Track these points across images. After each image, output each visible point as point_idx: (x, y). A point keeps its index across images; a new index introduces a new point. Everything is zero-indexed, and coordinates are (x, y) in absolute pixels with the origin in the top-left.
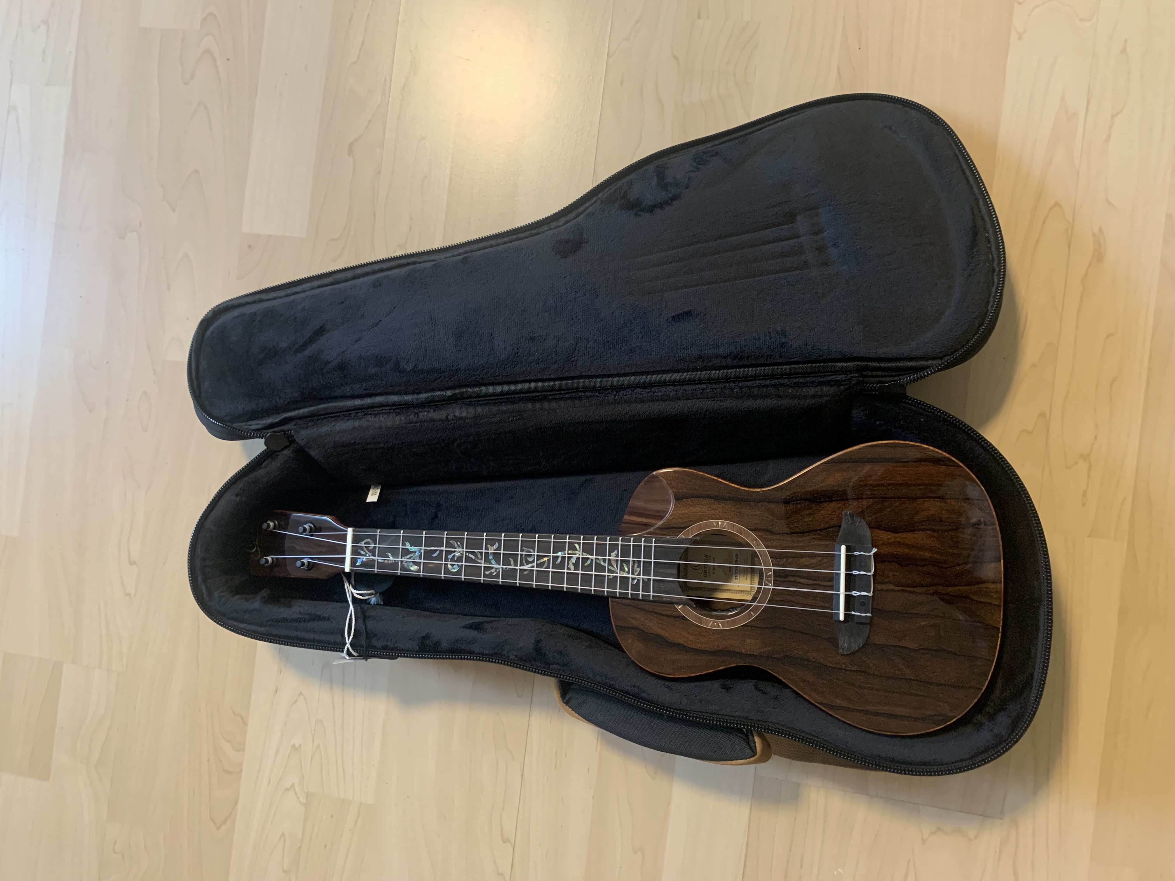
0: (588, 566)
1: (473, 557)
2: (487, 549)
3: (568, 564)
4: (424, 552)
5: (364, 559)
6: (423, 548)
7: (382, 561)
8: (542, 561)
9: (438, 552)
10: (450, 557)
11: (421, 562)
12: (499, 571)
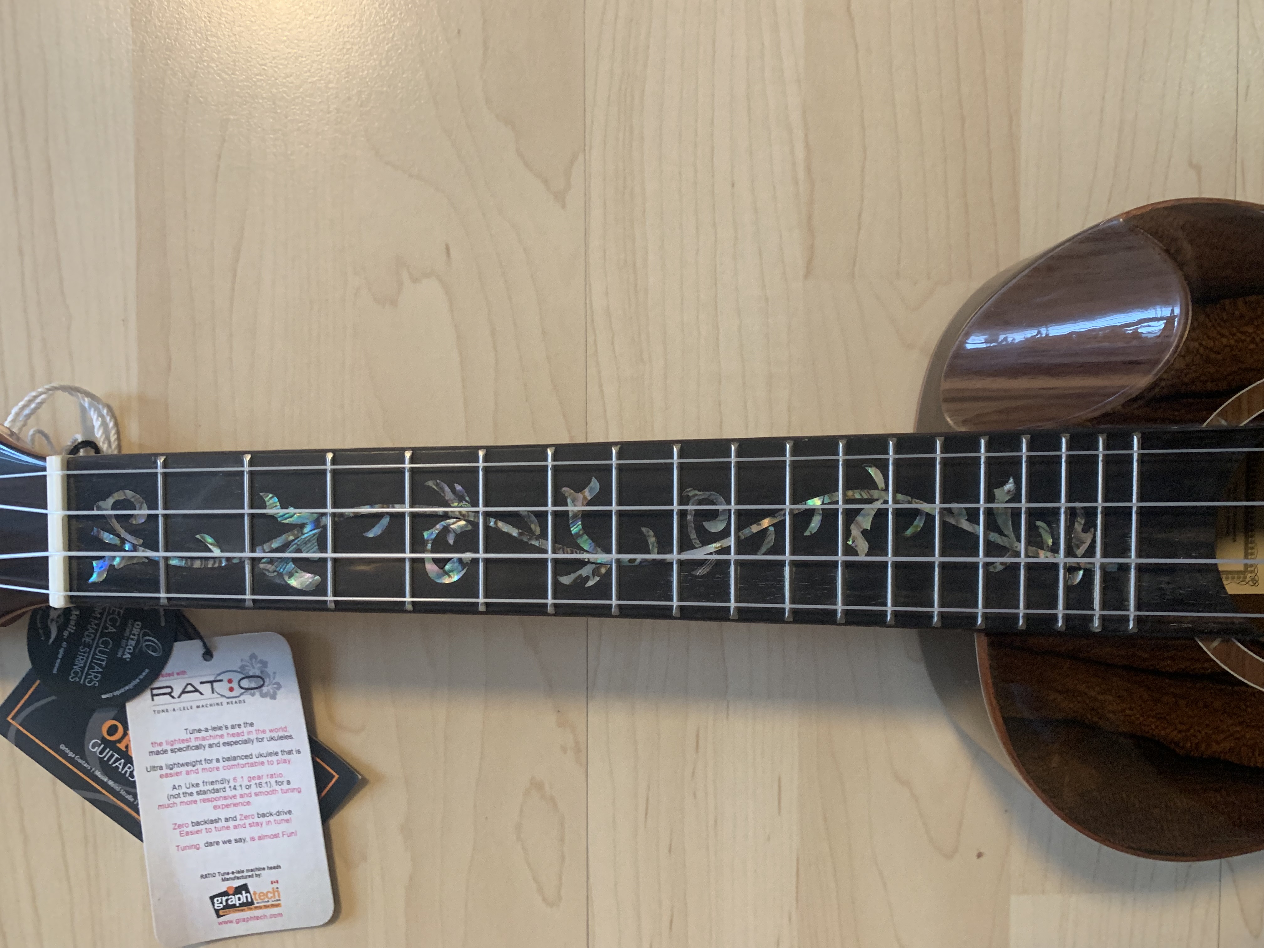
0: (915, 536)
1: (515, 532)
2: (559, 500)
3: (847, 534)
4: (334, 524)
5: (117, 559)
6: (329, 510)
7: (183, 563)
8: (755, 529)
9: (386, 521)
10: (429, 535)
11: (325, 560)
12: (610, 571)
